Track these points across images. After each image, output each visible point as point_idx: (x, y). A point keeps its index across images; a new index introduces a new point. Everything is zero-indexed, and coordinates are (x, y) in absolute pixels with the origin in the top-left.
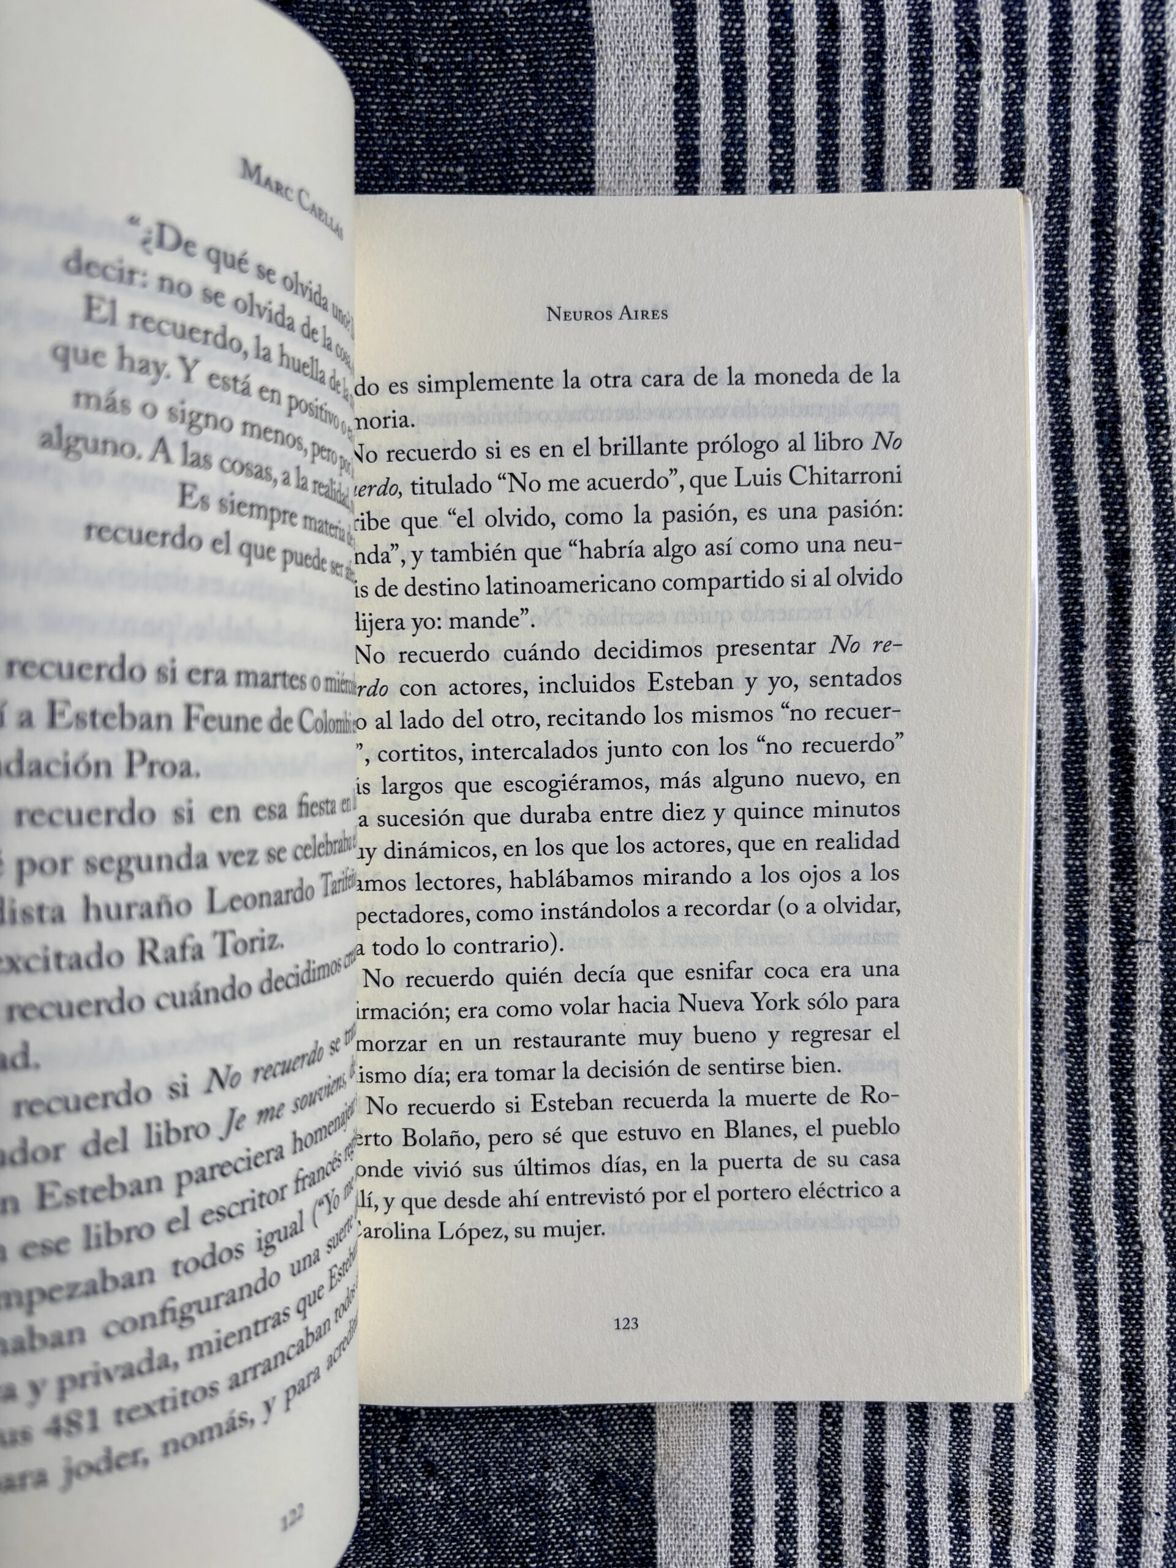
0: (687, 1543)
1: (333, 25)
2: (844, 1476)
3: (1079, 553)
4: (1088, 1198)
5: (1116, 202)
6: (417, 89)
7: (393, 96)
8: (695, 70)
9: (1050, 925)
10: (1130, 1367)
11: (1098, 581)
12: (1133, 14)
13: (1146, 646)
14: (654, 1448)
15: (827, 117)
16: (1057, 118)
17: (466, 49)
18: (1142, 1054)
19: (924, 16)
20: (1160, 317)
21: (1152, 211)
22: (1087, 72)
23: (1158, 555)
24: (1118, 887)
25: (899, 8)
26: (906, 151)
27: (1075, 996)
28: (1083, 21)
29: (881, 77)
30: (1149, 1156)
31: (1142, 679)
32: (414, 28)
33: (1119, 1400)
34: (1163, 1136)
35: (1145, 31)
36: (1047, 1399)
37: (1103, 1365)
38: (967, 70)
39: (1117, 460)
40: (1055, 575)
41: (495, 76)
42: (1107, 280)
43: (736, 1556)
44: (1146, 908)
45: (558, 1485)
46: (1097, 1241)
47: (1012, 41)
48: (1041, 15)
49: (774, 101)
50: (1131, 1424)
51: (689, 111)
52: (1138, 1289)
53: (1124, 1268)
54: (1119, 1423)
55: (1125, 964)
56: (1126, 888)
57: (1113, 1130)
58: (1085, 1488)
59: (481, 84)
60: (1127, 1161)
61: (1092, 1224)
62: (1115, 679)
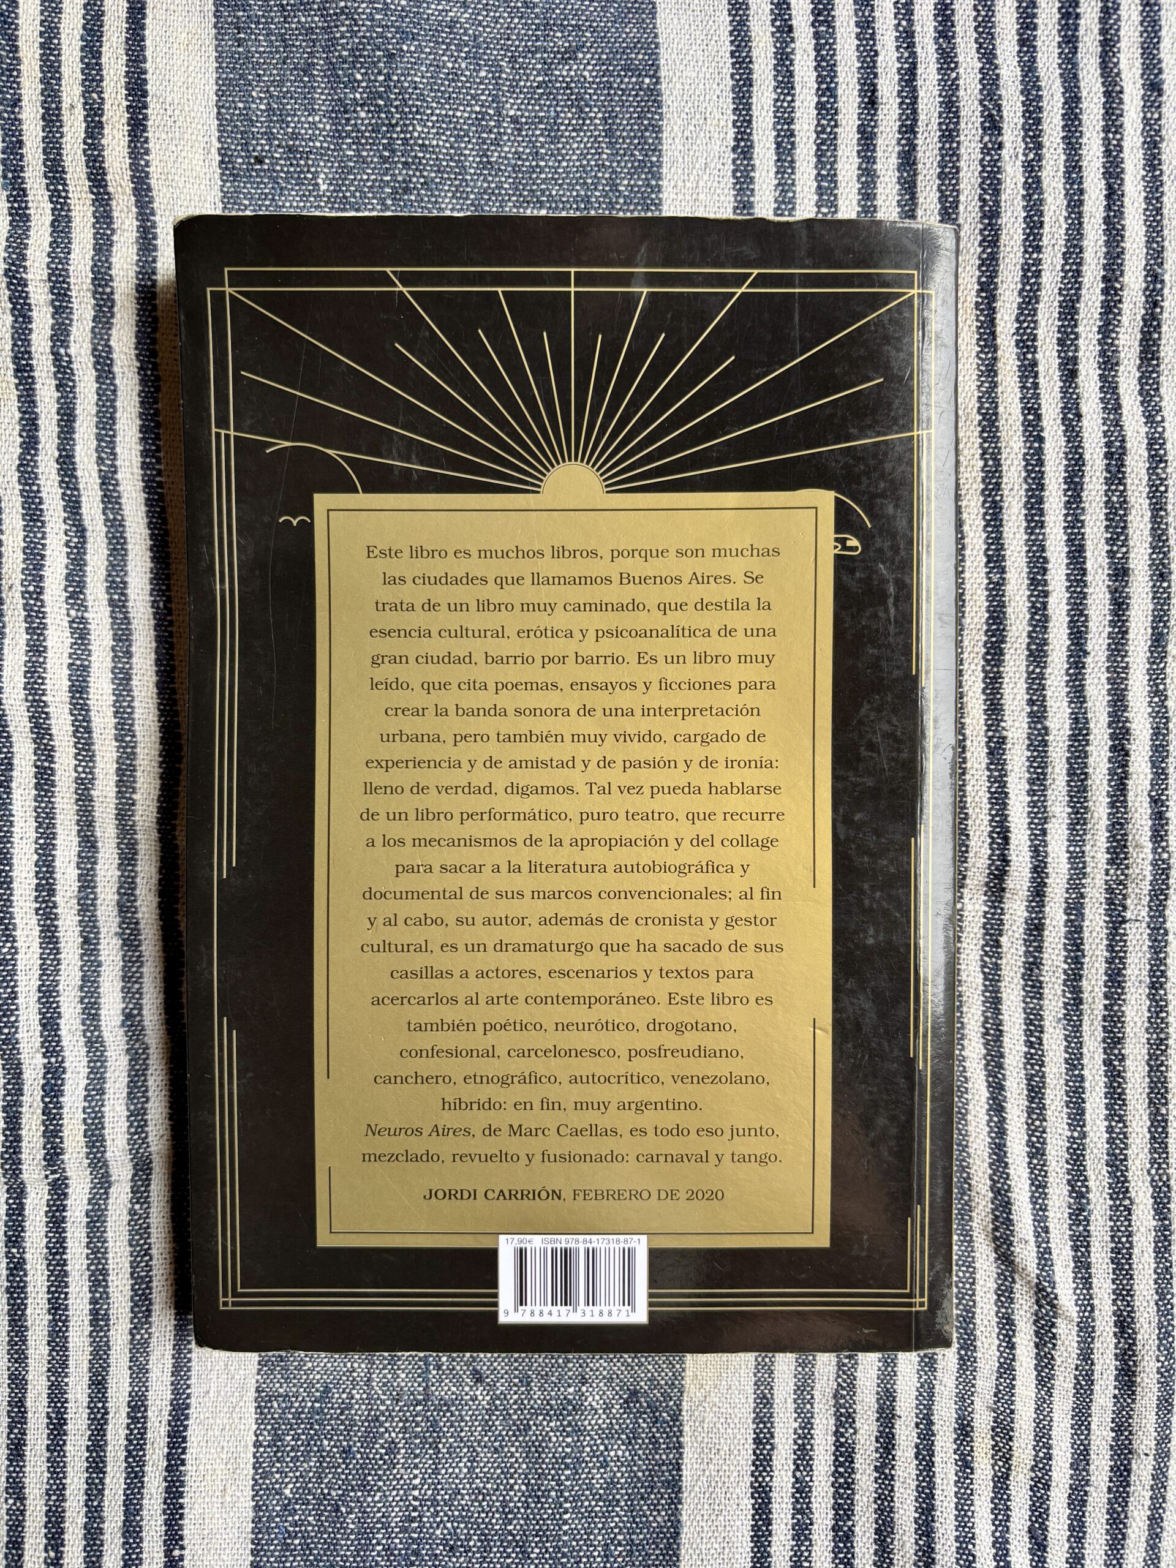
0: (711, 1466)
1: (432, 77)
2: (858, 1407)
3: (1085, 570)
4: (1084, 1156)
5: (1123, 260)
6: (506, 138)
7: (484, 143)
8: (750, 134)
9: (1051, 904)
10: (1121, 1315)
11: (1101, 596)
12: (1134, 101)
13: (1142, 654)
14: (684, 1370)
15: (866, 182)
16: (1072, 184)
17: (549, 106)
18: (1132, 1024)
19: (952, 95)
20: (1158, 365)
21: (1154, 270)
22: (1095, 147)
23: (1154, 575)
24: (1112, 872)
25: (931, 88)
26: (936, 211)
27: (1072, 970)
28: (1092, 106)
29: (913, 147)
30: (1137, 1117)
31: (1138, 683)
32: (503, 85)
33: (1112, 1346)
34: (1150, 1099)
35: (1144, 118)
36: (1046, 1342)
37: (1097, 1312)
38: (990, 141)
39: (1121, 488)
40: (1064, 589)
41: (574, 130)
42: (1113, 331)
43: (756, 1481)
44: (1137, 891)
45: (593, 1400)
46: (1091, 1196)
47: (1029, 118)
48: (1056, 98)
49: (820, 163)
50: (1123, 1369)
51: (745, 170)
52: (1127, 1241)
53: (1115, 1222)
54: (1113, 1368)
55: (1117, 941)
56: (1119, 872)
57: (1106, 1093)
58: (1079, 1428)
59: (562, 136)
60: (1117, 1122)
61: (1086, 1180)
62: (1114, 683)
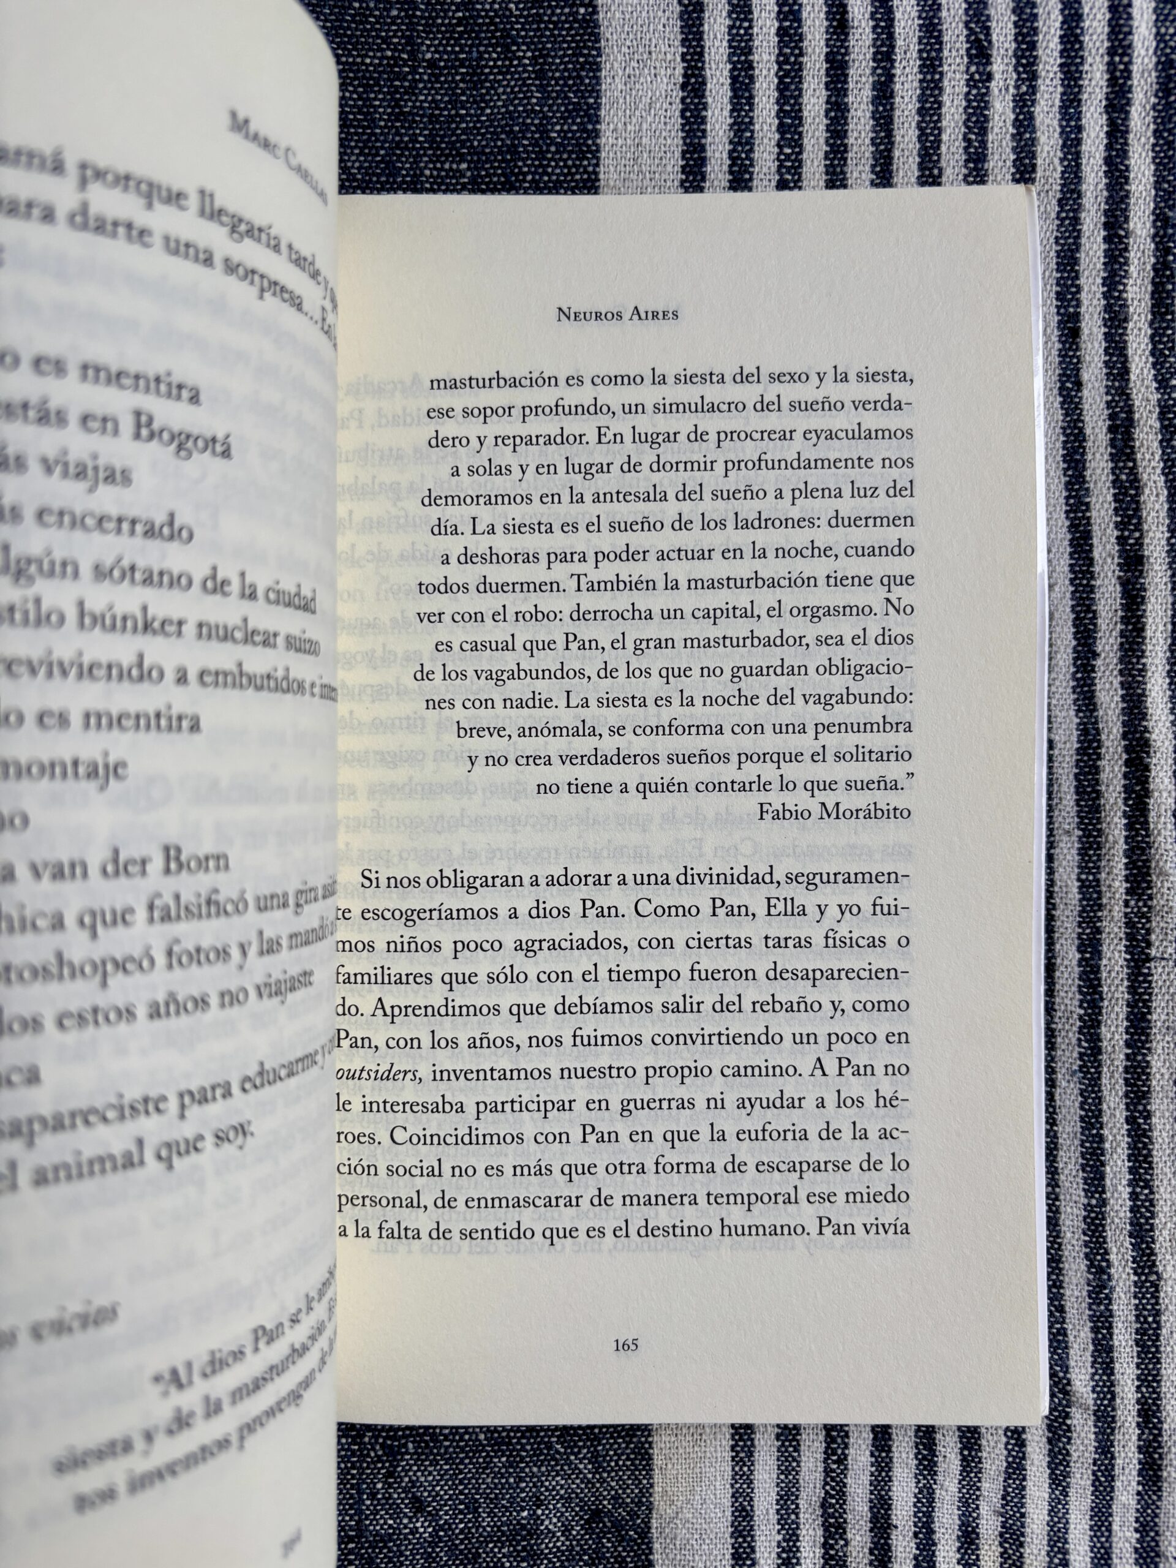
2: (849, 1517)
3: (1092, 560)
4: (1103, 1226)
5: (1128, 204)
6: (421, 85)
7: (397, 92)
8: (703, 68)
9: (1063, 941)
10: (1146, 1403)
11: (1111, 588)
12: (1145, 16)
13: (1160, 655)
14: (652, 1486)
15: (836, 117)
16: (1068, 121)
17: (471, 46)
18: (1158, 1076)
19: (934, 17)
21: (1165, 214)
22: (1098, 75)
23: (1173, 562)
24: (1133, 903)
25: (909, 9)
26: (915, 152)
27: (1089, 1015)
28: (1095, 24)
29: (890, 78)
30: (1165, 1182)
31: (1157, 688)
32: (418, 24)
33: (1135, 1438)
35: (1158, 34)
36: (1060, 1436)
37: (1118, 1401)
38: (977, 72)
39: (1131, 464)
40: (1067, 582)
41: (499, 73)
42: (1120, 283)
44: (1162, 924)
45: (550, 1523)
46: (1113, 1271)
47: (1023, 42)
48: (1053, 17)
49: (782, 100)
50: (1147, 1463)
51: (696, 109)
52: (1154, 1321)
53: (1140, 1299)
54: (1135, 1461)
55: (1140, 982)
56: (1141, 904)
57: (1129, 1156)
58: (1099, 1530)
59: (486, 80)
60: (1143, 1188)
61: (1107, 1253)
62: (1130, 688)
